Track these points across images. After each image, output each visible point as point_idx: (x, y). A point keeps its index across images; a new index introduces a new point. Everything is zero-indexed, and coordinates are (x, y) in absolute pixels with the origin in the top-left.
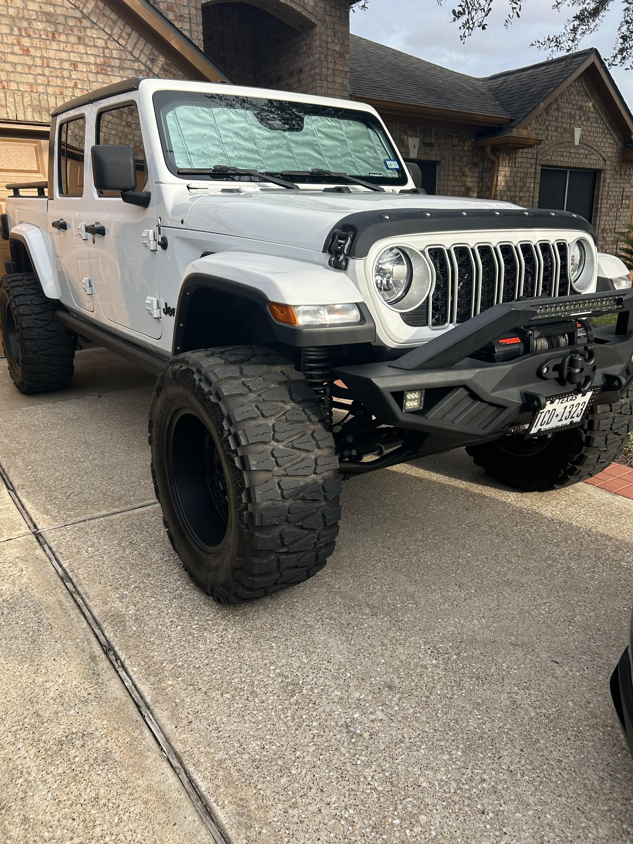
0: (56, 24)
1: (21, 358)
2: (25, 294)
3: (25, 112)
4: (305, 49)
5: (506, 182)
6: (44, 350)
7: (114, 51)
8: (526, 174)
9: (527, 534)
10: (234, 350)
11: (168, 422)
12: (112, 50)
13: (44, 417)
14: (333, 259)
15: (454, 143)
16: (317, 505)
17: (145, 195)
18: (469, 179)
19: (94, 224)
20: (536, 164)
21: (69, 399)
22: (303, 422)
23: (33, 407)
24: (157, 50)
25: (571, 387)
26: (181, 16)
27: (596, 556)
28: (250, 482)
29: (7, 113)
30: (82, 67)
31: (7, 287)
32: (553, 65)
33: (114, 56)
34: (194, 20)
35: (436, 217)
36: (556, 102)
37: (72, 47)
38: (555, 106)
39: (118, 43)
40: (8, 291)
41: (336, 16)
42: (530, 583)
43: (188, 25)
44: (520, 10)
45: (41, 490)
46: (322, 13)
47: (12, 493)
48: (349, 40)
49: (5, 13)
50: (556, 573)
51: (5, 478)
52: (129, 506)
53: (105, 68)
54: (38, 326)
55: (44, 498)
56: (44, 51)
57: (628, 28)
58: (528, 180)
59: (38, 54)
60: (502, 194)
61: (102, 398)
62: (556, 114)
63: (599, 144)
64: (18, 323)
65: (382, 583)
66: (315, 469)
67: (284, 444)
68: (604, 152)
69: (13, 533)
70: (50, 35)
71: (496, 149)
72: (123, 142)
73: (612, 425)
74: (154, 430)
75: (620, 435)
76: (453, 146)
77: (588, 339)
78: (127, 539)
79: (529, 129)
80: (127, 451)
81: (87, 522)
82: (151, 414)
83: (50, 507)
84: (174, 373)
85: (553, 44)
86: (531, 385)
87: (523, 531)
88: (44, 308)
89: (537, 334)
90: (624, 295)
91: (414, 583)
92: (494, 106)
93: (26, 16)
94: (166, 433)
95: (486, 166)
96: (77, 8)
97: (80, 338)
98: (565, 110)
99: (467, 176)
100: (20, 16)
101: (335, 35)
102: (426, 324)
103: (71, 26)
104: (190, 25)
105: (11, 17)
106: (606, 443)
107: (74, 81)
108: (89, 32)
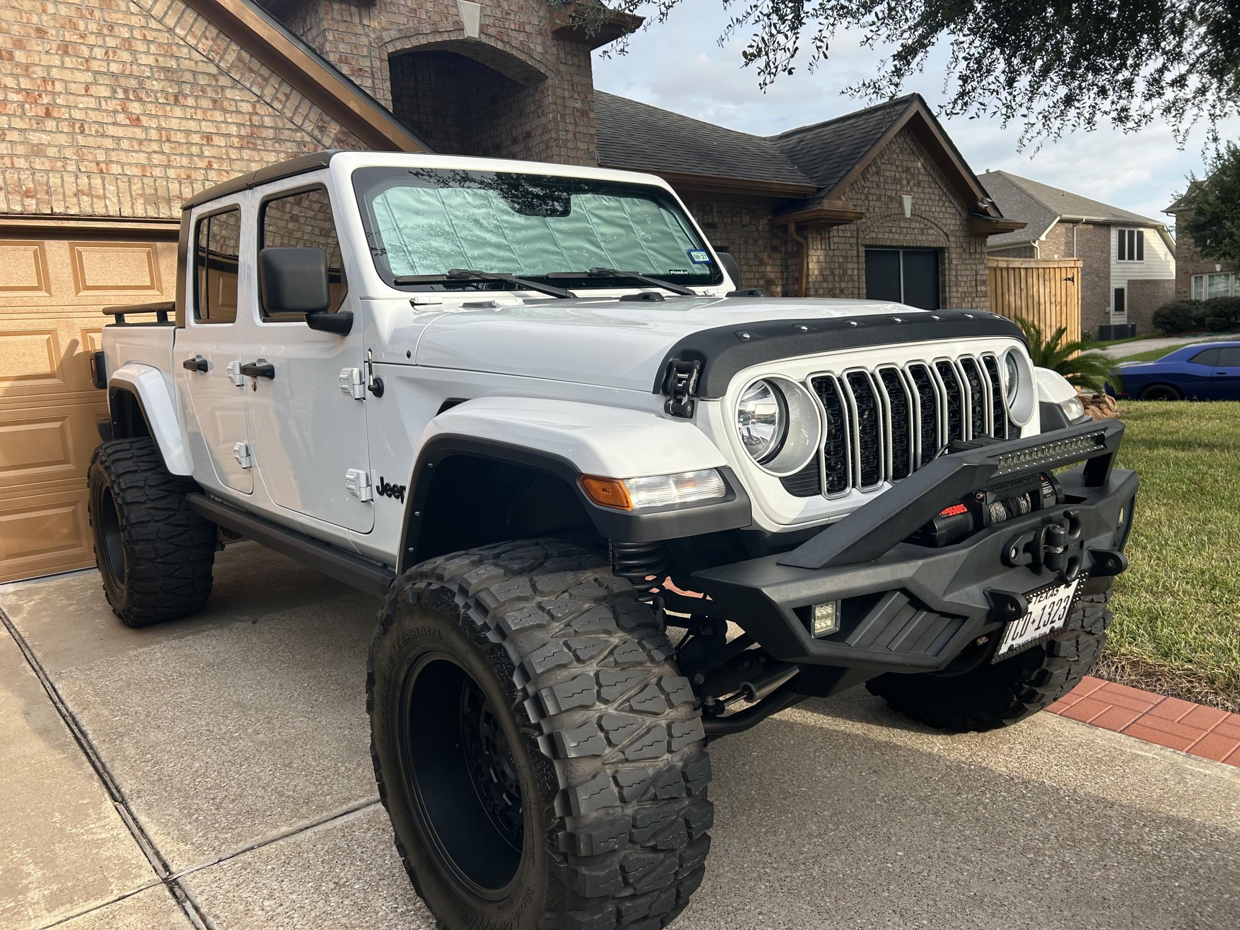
0: (180, 83)
1: (127, 571)
2: (136, 471)
3: (133, 204)
4: (533, 107)
5: (821, 270)
6: (165, 556)
7: (266, 118)
8: (846, 257)
9: (980, 808)
10: (512, 550)
11: (402, 676)
12: (262, 116)
13: (166, 664)
14: (671, 402)
15: (744, 222)
16: (677, 807)
17: (345, 317)
18: (769, 269)
19: (255, 361)
20: (857, 244)
21: (205, 631)
22: (641, 664)
23: (146, 649)
24: (328, 115)
25: (1050, 576)
26: (360, 70)
27: (1099, 838)
28: (567, 779)
29: (106, 206)
30: (218, 141)
31: (106, 461)
32: (864, 117)
33: (265, 124)
34: (378, 75)
35: (817, 332)
36: (875, 164)
37: (204, 113)
38: (874, 169)
39: (272, 107)
40: (107, 468)
41: (573, 64)
42: (1012, 898)
43: (370, 81)
44: (827, 48)
45: (170, 798)
46: (555, 61)
47: (121, 807)
48: (592, 94)
49: (105, 70)
50: (1047, 876)
51: (107, 779)
52: (325, 814)
53: (253, 141)
54: (156, 518)
55: (177, 813)
56: (162, 119)
57: (967, 66)
58: (850, 266)
59: (154, 123)
60: (817, 286)
61: (258, 625)
62: (876, 179)
63: (937, 215)
64: (123, 517)
65: (774, 922)
66: (669, 744)
67: (616, 705)
68: (945, 225)
69: (129, 883)
70: (172, 100)
71: (802, 228)
72: (287, 242)
73: (1082, 621)
74: (376, 688)
75: (1093, 634)
76: (744, 226)
77: (1057, 499)
78: (329, 878)
79: (843, 199)
80: (309, 713)
81: (257, 851)
82: (371, 662)
83: (188, 827)
84: (419, 595)
85: (870, 90)
86: (995, 579)
87: (973, 802)
88: (165, 490)
89: (990, 497)
90: (1105, 430)
91: (825, 916)
92: (792, 171)
93: (136, 73)
94: (398, 694)
95: (790, 250)
96: (212, 61)
97: (220, 533)
98: (887, 173)
99: (766, 265)
100: (127, 72)
101: (573, 88)
102: (819, 492)
103: (202, 86)
104: (373, 82)
105: (113, 74)
106: (1077, 650)
107: (207, 160)
108: (229, 93)
